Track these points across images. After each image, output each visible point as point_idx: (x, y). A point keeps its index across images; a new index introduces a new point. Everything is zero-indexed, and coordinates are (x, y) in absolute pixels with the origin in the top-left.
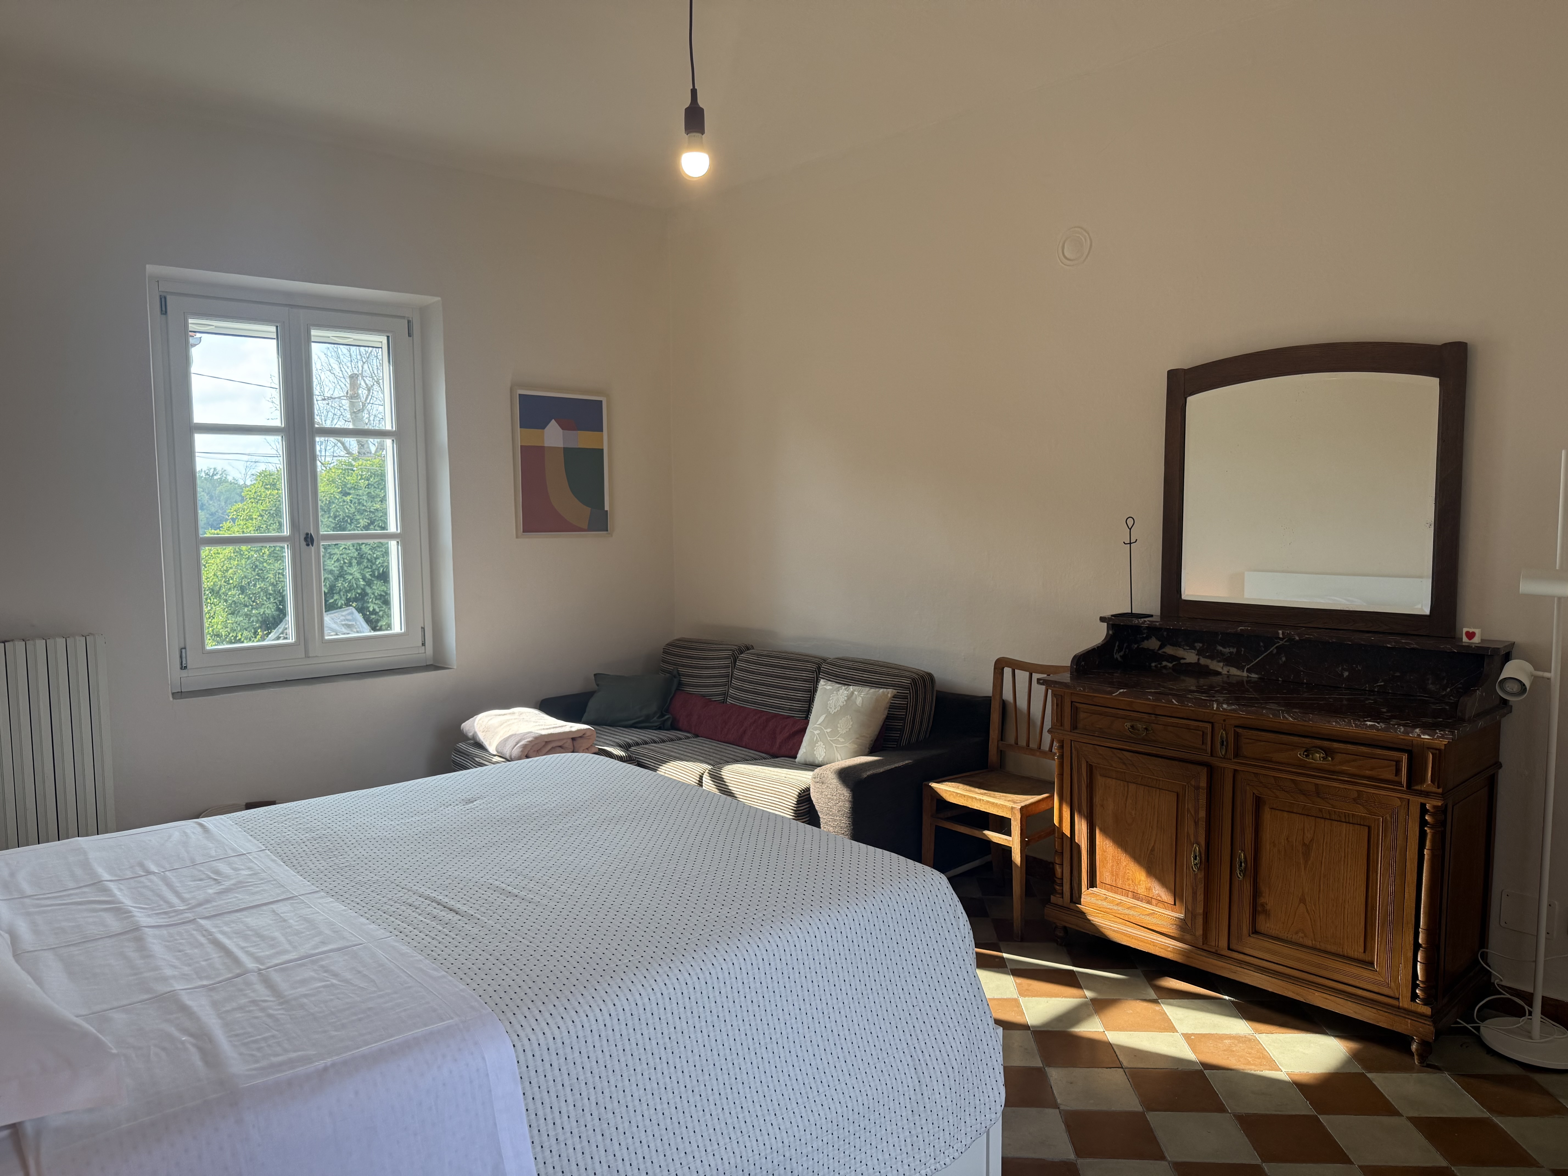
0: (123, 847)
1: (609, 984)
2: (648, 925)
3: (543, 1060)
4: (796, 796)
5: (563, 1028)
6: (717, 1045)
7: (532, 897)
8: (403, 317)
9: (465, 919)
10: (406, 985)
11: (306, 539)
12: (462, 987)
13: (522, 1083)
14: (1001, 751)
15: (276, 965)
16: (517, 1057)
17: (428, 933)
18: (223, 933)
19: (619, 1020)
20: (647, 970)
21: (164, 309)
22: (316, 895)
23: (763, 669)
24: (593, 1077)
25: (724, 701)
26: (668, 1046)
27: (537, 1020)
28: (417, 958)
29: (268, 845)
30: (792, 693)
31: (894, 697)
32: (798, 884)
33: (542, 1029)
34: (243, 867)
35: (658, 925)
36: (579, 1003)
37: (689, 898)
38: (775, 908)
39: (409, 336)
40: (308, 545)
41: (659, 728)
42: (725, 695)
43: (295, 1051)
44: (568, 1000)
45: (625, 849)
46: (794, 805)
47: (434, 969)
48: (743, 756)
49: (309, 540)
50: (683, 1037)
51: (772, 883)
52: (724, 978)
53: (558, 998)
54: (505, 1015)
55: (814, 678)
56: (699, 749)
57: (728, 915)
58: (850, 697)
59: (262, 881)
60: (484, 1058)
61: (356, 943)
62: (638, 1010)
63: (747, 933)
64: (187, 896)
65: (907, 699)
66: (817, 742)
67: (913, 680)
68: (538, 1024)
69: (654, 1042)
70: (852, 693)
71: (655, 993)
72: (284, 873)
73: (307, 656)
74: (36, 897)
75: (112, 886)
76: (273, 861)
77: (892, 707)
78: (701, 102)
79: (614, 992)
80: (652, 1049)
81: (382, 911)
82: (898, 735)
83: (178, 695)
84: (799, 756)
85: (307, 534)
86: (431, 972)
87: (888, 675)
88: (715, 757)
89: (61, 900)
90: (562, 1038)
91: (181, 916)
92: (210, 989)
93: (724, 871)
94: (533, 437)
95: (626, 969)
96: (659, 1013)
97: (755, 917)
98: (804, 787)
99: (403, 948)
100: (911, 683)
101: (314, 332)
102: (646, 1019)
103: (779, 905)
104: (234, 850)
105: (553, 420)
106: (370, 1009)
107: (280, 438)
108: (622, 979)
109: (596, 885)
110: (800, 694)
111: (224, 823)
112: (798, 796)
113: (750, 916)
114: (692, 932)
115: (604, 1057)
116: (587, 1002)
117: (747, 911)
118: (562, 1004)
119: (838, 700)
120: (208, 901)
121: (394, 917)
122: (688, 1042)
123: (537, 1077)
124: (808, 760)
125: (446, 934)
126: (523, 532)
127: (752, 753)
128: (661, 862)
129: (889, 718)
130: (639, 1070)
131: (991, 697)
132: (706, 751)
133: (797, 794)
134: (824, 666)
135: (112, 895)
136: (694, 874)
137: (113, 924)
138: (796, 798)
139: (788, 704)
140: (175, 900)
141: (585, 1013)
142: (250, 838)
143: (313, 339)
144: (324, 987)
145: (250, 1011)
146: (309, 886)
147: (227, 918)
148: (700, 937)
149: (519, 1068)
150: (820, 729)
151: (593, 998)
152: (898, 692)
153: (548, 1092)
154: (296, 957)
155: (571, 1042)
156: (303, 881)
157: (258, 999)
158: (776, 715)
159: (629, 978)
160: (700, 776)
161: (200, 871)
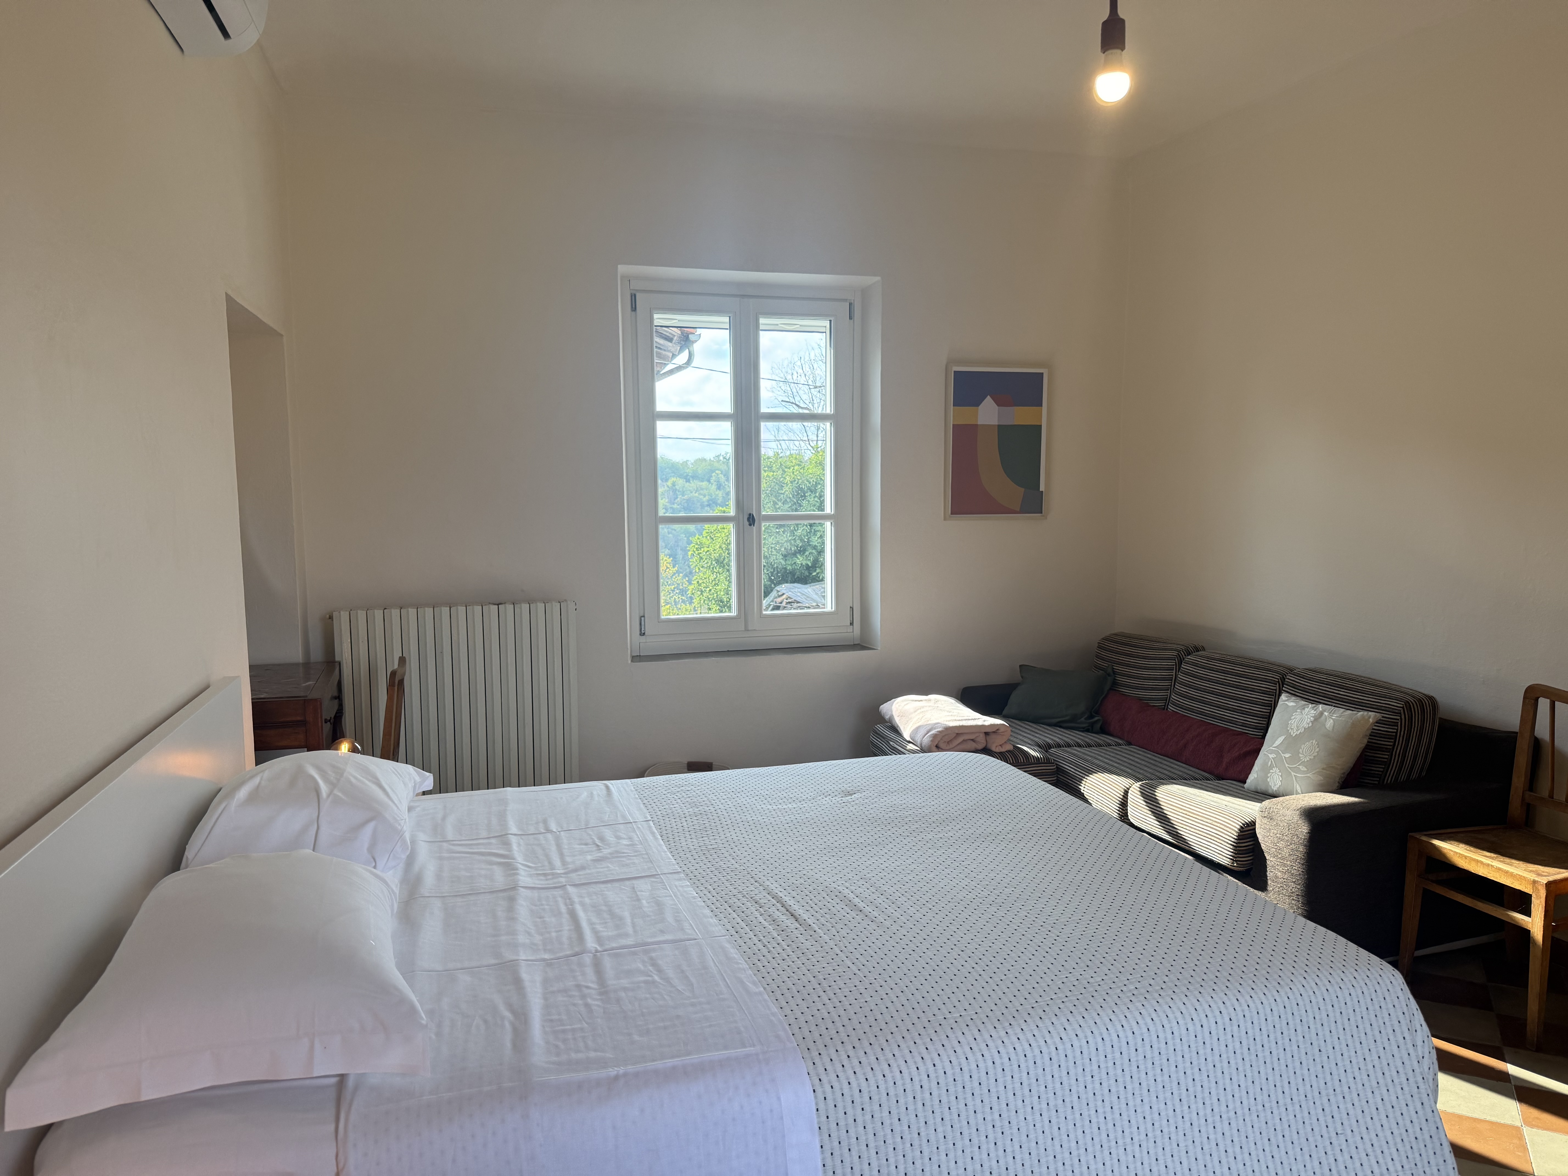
0: (538, 802)
1: (931, 1040)
2: (993, 975)
3: (845, 1113)
4: (1237, 830)
5: (872, 1081)
6: (1060, 1135)
7: (877, 915)
8: (845, 300)
9: (802, 929)
10: (721, 996)
11: (748, 519)
12: (775, 1010)
13: (820, 1135)
14: (1528, 805)
15: (612, 949)
16: (817, 1104)
17: (762, 938)
18: (582, 904)
19: (938, 1083)
20: (979, 1030)
21: (634, 306)
22: (676, 876)
23: (1214, 675)
24: (903, 1143)
25: (1164, 708)
26: (998, 1124)
27: (843, 1066)
28: (741, 966)
29: (654, 816)
30: (1246, 706)
31: (1378, 722)
32: (1189, 955)
33: (848, 1078)
34: (624, 836)
35: (1004, 978)
36: (894, 1055)
37: (1048, 950)
38: (1152, 982)
39: (850, 319)
40: (750, 525)
41: (1087, 730)
42: (1167, 700)
43: (595, 1051)
44: (882, 1049)
45: (992, 875)
46: (1233, 840)
47: (754, 983)
48: (1181, 773)
49: (751, 520)
50: (1017, 1117)
51: (1156, 949)
52: (1074, 1057)
53: (871, 1044)
54: (810, 1053)
55: (1276, 690)
56: (1129, 759)
57: (1091, 980)
58: (1317, 718)
59: (636, 854)
60: (779, 1098)
61: (692, 937)
62: (963, 1076)
63: (1110, 1007)
64: (568, 859)
65: (1397, 726)
66: (1271, 767)
67: (1407, 703)
68: (845, 1071)
69: (980, 1117)
70: (1321, 714)
71: (985, 1060)
72: (659, 849)
73: (746, 630)
74: (454, 842)
75: (514, 840)
76: (653, 833)
77: (1373, 734)
78: (1122, 13)
79: (936, 1050)
80: (977, 1124)
81: (728, 904)
82: (1382, 770)
83: (636, 658)
84: (1248, 781)
85: (750, 514)
86: (750, 985)
87: (1372, 694)
88: (1146, 771)
89: (470, 849)
90: (869, 1092)
91: (555, 880)
92: (548, 963)
93: (1100, 923)
94: (967, 415)
95: (954, 1025)
96: (988, 1084)
97: (1124, 989)
98: (1248, 820)
99: (732, 951)
100: (1403, 708)
101: (762, 321)
102: (972, 1088)
103: (1159, 979)
104: (624, 817)
105: (989, 396)
106: (678, 1017)
107: (729, 423)
108: (947, 1036)
109: (948, 914)
110: (1256, 708)
111: (627, 788)
112: (1240, 830)
113: (1119, 987)
114: (1043, 993)
115: (918, 1122)
116: (903, 1056)
117: (1116, 980)
118: (874, 1053)
119: (1302, 720)
120: (583, 868)
121: (737, 913)
122: (1022, 1123)
123: (838, 1130)
124: (1259, 788)
125: (778, 942)
126: (951, 514)
127: (1192, 771)
128: (1028, 898)
129: (1369, 747)
130: (959, 1145)
131: (1517, 733)
132: (1137, 762)
133: (1239, 827)
134: (1290, 678)
135: (510, 850)
136: (1062, 920)
137: (500, 878)
138: (1237, 832)
139: (1241, 718)
140: (557, 863)
141: (899, 1068)
142: (642, 806)
143: (761, 327)
144: (646, 982)
145: (571, 996)
146: (674, 865)
147: (592, 889)
148: (1050, 1002)
149: (818, 1116)
150: (1277, 753)
151: (911, 1052)
152: (1383, 717)
153: (849, 1150)
154: (632, 943)
155: (880, 1098)
156: (670, 859)
157: (583, 983)
158: (1227, 730)
159: (956, 1037)
160: (1125, 790)
161: (589, 835)
